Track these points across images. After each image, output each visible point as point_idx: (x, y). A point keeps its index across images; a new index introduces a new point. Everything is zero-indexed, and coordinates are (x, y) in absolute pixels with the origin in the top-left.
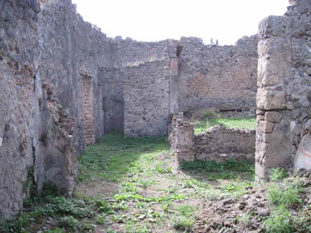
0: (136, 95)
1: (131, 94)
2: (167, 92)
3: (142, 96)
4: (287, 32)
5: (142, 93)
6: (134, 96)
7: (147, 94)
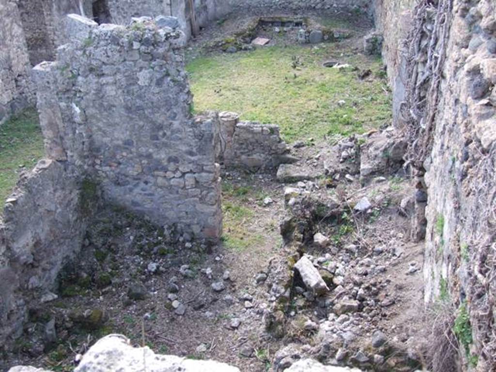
0: (125, 8)
1: (118, 7)
2: (168, 4)
3: (133, 9)
4: (52, 87)
5: (133, 5)
6: (123, 9)
7: (140, 7)
